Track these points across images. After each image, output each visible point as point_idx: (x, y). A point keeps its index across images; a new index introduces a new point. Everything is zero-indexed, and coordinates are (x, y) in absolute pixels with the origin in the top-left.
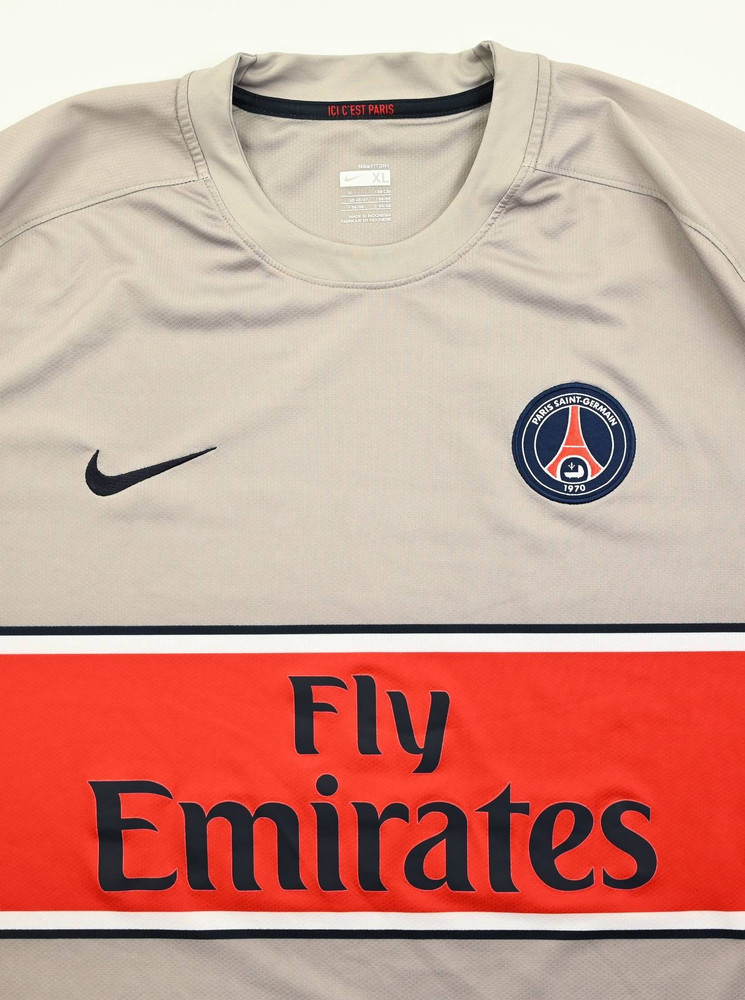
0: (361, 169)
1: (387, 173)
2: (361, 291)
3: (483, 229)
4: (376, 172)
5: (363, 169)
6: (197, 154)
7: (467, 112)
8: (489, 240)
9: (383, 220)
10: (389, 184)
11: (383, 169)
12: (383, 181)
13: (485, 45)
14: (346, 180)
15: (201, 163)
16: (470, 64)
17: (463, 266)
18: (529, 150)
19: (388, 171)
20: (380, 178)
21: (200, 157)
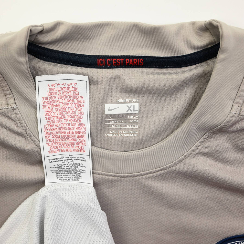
0: (119, 103)
1: (137, 106)
2: (116, 178)
3: (197, 144)
4: (129, 105)
5: (122, 103)
6: (6, 90)
7: (195, 66)
8: (201, 151)
9: (132, 135)
10: (138, 112)
11: (134, 102)
12: (134, 111)
13: (215, 24)
14: (109, 110)
15: (9, 96)
16: (201, 33)
17: (182, 167)
18: (237, 100)
19: (138, 104)
20: (132, 109)
21: (9, 92)
